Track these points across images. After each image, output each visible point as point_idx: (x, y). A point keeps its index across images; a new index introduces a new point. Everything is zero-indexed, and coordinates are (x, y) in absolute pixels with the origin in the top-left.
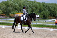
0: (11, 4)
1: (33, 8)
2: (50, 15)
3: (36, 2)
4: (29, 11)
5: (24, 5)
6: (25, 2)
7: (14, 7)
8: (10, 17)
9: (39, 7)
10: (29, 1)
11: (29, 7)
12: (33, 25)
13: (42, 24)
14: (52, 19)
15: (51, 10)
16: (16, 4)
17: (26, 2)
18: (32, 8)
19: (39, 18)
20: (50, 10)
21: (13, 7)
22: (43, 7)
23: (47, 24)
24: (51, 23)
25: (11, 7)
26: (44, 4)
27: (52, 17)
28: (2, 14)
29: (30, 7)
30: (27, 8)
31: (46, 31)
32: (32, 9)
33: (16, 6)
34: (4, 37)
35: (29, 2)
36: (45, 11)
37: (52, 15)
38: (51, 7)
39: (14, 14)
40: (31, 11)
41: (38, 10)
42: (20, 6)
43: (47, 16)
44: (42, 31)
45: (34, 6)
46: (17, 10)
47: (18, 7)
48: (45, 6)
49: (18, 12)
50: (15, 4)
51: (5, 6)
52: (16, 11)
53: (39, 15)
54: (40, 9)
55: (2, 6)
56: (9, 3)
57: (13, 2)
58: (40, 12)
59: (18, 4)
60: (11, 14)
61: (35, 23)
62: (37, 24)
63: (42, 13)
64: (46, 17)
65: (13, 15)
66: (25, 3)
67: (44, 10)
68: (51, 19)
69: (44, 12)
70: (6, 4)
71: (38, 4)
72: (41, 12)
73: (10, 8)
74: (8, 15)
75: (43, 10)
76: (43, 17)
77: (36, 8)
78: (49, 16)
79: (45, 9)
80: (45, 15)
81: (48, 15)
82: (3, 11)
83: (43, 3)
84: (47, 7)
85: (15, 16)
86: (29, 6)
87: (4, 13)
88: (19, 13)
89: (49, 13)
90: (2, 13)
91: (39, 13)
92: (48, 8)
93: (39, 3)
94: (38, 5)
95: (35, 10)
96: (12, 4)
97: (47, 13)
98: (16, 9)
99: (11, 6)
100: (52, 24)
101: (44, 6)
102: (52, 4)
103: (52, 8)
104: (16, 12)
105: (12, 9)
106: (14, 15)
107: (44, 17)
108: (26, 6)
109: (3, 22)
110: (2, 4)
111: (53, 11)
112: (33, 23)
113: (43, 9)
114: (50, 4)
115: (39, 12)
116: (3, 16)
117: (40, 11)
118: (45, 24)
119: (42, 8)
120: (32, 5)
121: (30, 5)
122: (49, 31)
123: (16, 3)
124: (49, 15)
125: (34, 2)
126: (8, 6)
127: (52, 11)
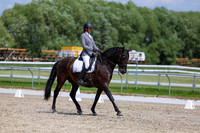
0: (45, 15)
1: (124, 28)
2: (184, 53)
3: (134, 6)
4: (109, 38)
5: (91, 17)
6: (95, 6)
7: (56, 24)
8: (44, 58)
9: (144, 26)
10: (110, 4)
11: (108, 24)
12: (125, 88)
13: (156, 84)
14: (189, 65)
15: (186, 36)
16: (65, 15)
17: (99, 7)
18: (121, 26)
19: (143, 63)
20: (183, 36)
21: (52, 25)
22: (159, 25)
23: (172, 84)
24: (188, 82)
25: (48, 25)
26: (161, 15)
27: (190, 58)
28: (15, 47)
29: (113, 26)
30: (103, 28)
31: (168, 110)
32: (121, 31)
33: (63, 20)
34: (23, 128)
35: (108, 8)
36: (167, 38)
37: (191, 52)
38: (186, 23)
39: (55, 49)
40: (117, 38)
41: (142, 35)
42: (77, 19)
43: (172, 56)
44: (154, 108)
45: (126, 20)
46: (69, 35)
47: (72, 23)
48: (166, 22)
49: (69, 41)
50: (59, 15)
51: (26, 22)
52: (65, 40)
53: (143, 54)
54: (149, 32)
55: (14, 19)
56: (40, 9)
57: (52, 8)
58: (148, 44)
59: (69, 13)
60: (44, 50)
61: (130, 82)
62: (138, 83)
63: (154, 45)
64: (169, 59)
65: (52, 51)
66: (96, 11)
67: (163, 34)
68: (185, 65)
69: (162, 41)
70: (29, 12)
71: (141, 13)
72: (151, 42)
73: (43, 28)
74: (35, 53)
75: (157, 37)
76: (158, 61)
77: (135, 27)
78: (181, 55)
79: (167, 30)
80: (166, 53)
81: (175, 53)
82: (18, 39)
83: (157, 9)
84: (172, 23)
85: (61, 56)
86: (110, 21)
87: (23, 45)
88: (73, 45)
89: (180, 45)
90: (14, 44)
91: (144, 44)
92: (178, 28)
93: (144, 12)
94: (140, 17)
95: (129, 35)
96: (49, 12)
97: (174, 46)
98: (62, 32)
99: (47, 20)
100: (191, 85)
101: (161, 20)
102: (191, 13)
103: (189, 27)
104: (63, 42)
105: (50, 31)
106: (57, 52)
107: (163, 60)
108: (100, 19)
109: (17, 75)
110: (15, 12)
111: (194, 40)
112: (124, 82)
113: (159, 33)
114: (183, 15)
115: (145, 41)
116: (17, 55)
117: (148, 39)
118: (164, 84)
119: (156, 27)
120: (118, 18)
121: (114, 16)
122: (181, 109)
123: (62, 11)
124: (180, 51)
125: (128, 8)
126: (36, 21)
127: (191, 38)
